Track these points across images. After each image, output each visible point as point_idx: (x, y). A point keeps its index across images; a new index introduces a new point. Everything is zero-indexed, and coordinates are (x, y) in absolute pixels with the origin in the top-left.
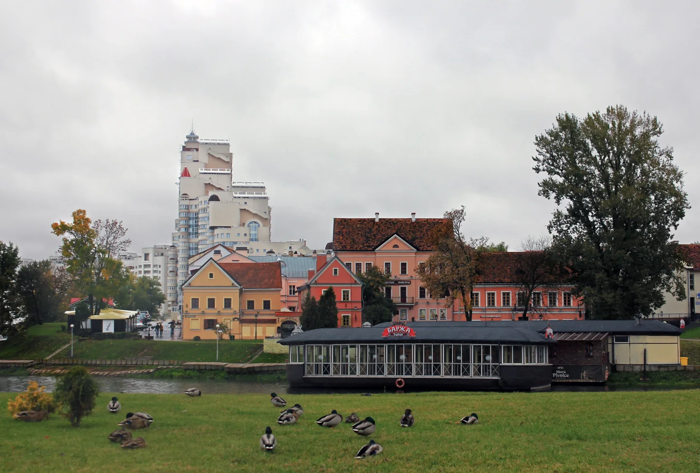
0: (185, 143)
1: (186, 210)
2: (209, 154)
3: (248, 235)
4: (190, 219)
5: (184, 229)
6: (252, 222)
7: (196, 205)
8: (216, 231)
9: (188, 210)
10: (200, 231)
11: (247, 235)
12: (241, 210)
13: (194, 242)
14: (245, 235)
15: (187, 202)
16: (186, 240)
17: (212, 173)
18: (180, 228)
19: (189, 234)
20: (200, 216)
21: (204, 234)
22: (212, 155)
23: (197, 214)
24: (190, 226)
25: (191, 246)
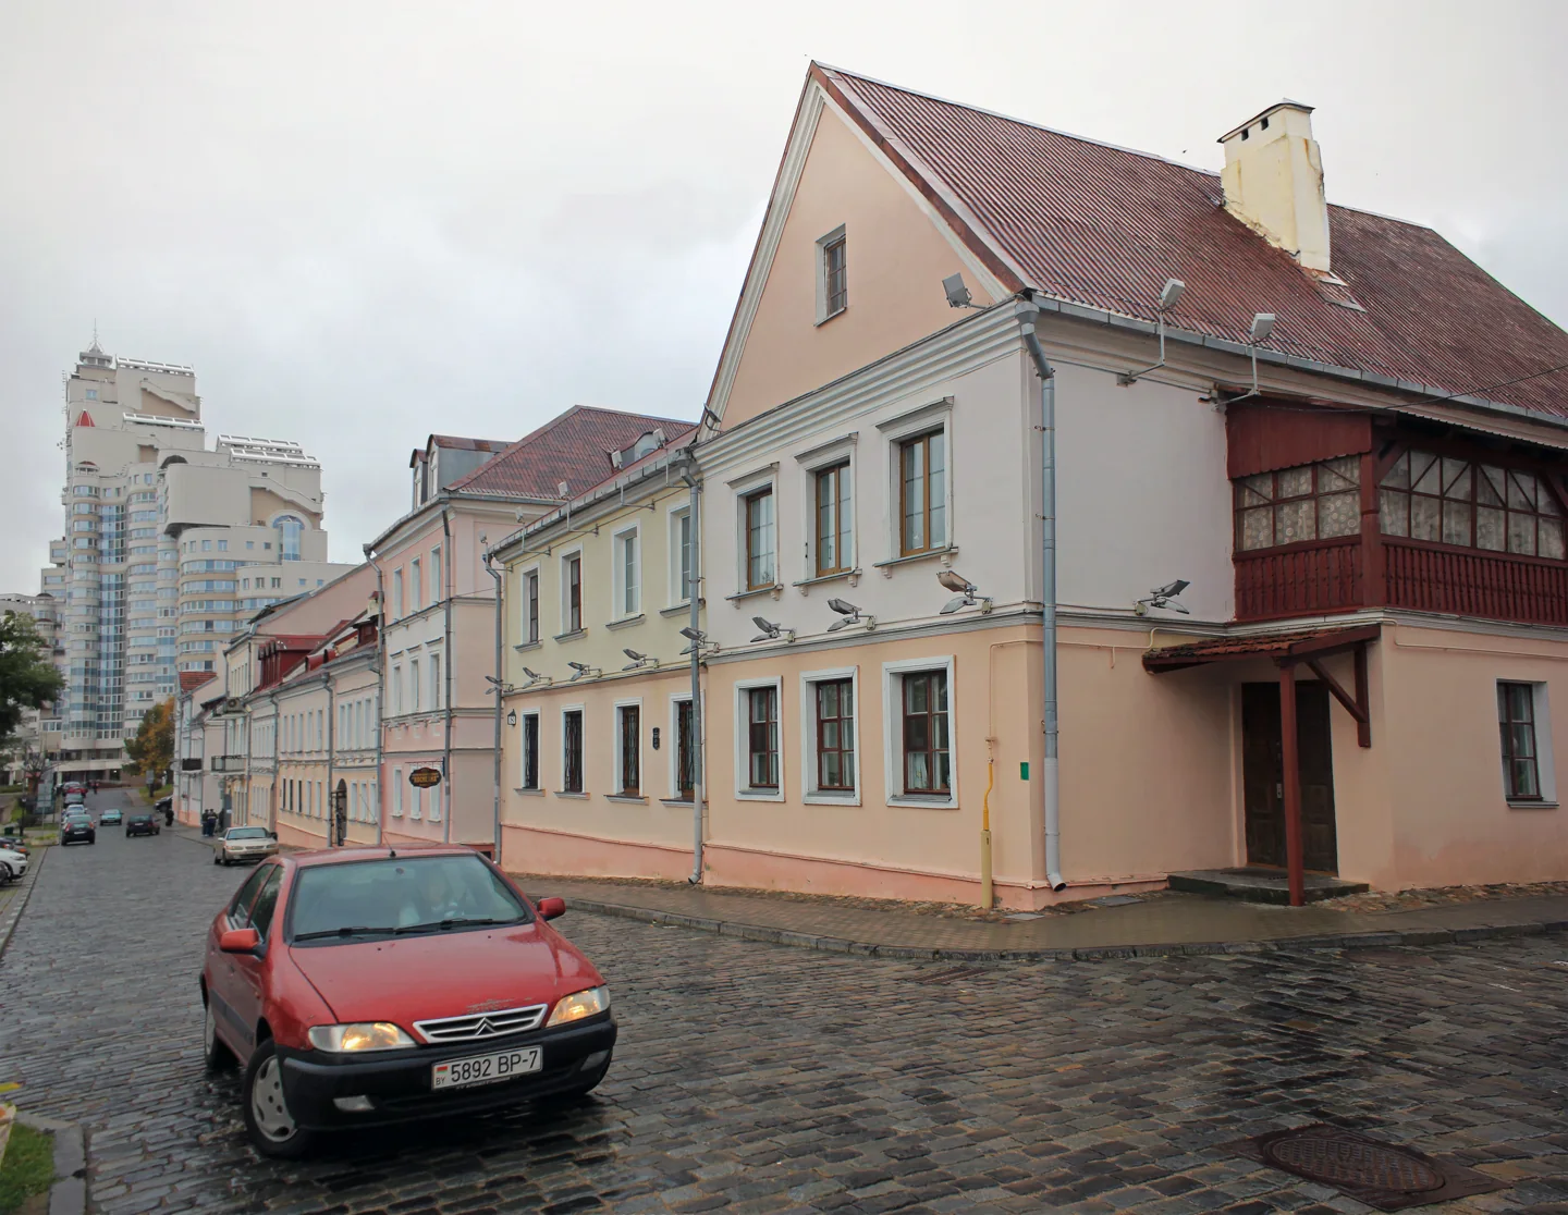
0: (78, 367)
1: (92, 499)
2: (144, 390)
3: (275, 547)
4: (101, 519)
5: (86, 541)
6: (285, 517)
7: (118, 489)
8: (186, 536)
9: (96, 499)
10: (131, 544)
11: (272, 546)
12: (253, 489)
13: (112, 573)
14: (268, 546)
15: (93, 481)
16: (92, 567)
17: (158, 425)
18: (75, 539)
19: (101, 553)
20: (131, 509)
21: (144, 552)
22: (150, 393)
23: (122, 508)
24: (101, 535)
25: (105, 581)
